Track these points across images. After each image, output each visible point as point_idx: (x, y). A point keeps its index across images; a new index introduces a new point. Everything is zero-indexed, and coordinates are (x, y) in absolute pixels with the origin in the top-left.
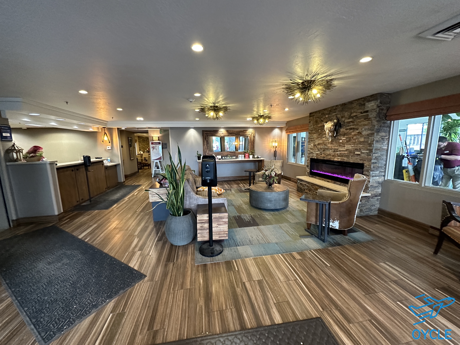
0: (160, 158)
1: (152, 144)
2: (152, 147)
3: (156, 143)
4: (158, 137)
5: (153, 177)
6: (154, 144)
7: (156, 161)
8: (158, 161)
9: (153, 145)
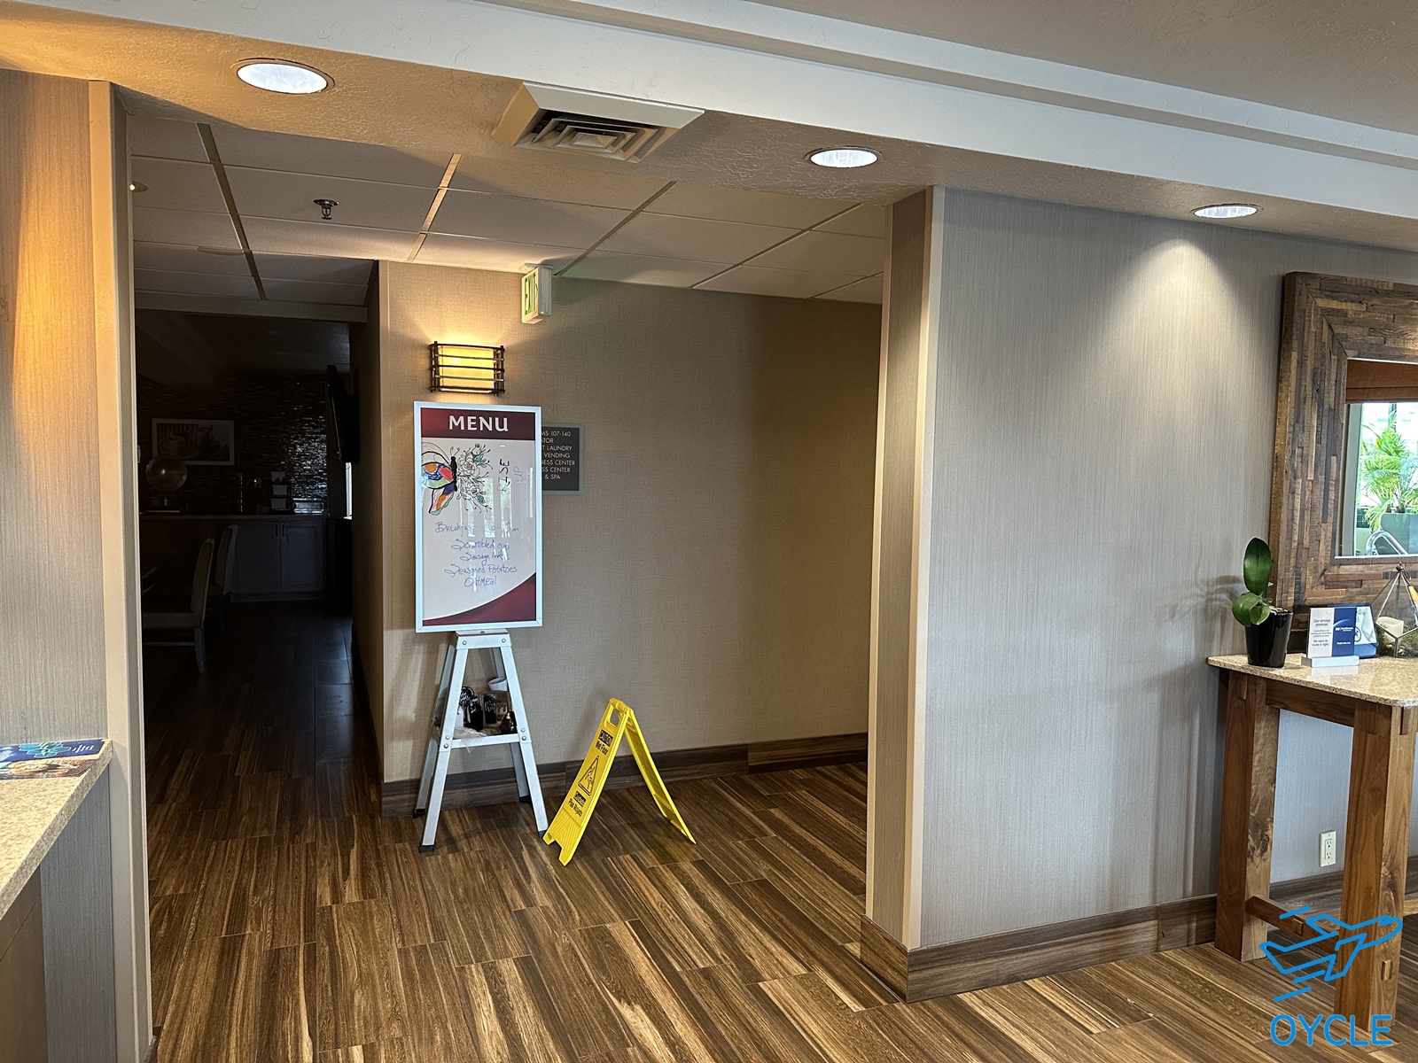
0: (516, 605)
1: (437, 424)
2: (434, 471)
3: (477, 427)
4: (499, 352)
5: (429, 838)
6: (458, 433)
7: (472, 638)
8: (496, 636)
9: (448, 447)
